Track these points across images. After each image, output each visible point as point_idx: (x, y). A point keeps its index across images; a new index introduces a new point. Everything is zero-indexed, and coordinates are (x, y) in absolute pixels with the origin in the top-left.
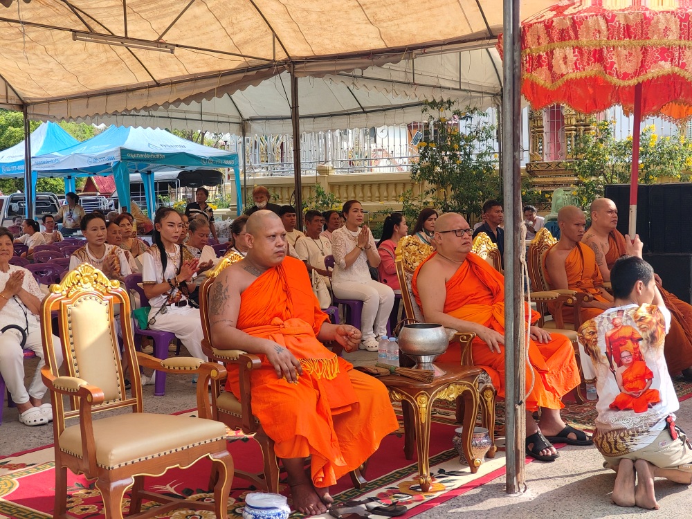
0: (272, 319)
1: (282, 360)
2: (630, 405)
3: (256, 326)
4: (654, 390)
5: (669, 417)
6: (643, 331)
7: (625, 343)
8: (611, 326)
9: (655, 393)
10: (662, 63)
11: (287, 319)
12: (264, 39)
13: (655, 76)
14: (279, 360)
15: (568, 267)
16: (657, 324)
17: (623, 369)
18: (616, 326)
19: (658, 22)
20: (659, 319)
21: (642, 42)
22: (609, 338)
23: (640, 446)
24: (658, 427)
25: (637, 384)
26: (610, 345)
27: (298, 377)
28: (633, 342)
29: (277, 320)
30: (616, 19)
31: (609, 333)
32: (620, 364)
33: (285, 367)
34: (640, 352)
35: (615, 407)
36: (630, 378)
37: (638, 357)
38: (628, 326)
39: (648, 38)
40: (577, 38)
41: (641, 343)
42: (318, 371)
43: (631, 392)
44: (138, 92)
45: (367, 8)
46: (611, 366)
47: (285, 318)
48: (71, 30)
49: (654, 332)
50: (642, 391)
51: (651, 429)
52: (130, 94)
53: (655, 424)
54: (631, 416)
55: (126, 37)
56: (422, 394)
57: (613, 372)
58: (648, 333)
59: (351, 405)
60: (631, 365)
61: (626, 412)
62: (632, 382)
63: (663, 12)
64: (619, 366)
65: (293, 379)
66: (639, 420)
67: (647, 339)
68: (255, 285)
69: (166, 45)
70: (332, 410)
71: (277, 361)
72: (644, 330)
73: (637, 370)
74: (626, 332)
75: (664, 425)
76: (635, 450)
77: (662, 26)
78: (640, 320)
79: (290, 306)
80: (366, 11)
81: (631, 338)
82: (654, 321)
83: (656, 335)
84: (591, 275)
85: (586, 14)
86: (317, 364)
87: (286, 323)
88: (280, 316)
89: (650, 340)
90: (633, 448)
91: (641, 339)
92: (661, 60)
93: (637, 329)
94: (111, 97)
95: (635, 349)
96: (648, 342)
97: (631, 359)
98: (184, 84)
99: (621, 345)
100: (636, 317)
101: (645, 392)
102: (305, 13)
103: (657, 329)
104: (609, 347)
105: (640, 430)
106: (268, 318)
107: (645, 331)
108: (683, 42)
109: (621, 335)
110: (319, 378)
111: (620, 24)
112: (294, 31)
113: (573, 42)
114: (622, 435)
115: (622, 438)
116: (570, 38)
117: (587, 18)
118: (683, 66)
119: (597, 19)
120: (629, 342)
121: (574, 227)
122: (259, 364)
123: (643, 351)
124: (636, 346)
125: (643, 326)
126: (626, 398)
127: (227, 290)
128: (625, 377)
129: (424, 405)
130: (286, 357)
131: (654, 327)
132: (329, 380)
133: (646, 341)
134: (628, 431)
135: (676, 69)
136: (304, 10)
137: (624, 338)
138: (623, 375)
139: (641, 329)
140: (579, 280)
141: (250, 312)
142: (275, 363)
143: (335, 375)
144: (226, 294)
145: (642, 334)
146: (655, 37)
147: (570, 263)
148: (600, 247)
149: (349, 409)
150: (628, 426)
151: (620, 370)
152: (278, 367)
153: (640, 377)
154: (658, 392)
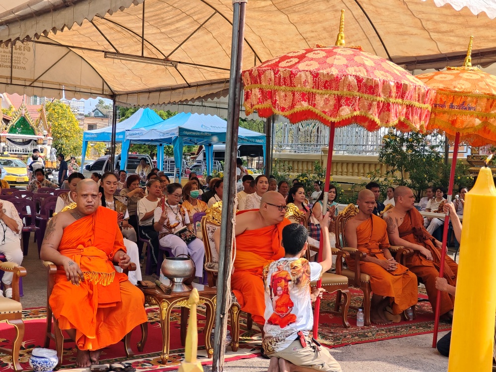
0: (77, 245)
1: (71, 270)
2: (277, 322)
3: (68, 249)
4: (293, 315)
5: (299, 332)
6: (293, 276)
7: (281, 281)
8: (276, 270)
9: (294, 316)
10: (303, 103)
11: (88, 246)
12: (250, 59)
13: (298, 110)
14: (69, 269)
15: (359, 232)
16: (304, 272)
17: (277, 298)
18: (279, 270)
19: (300, 76)
20: (306, 270)
21: (292, 88)
22: (273, 276)
23: (281, 349)
24: (290, 337)
25: (283, 309)
26: (273, 281)
27: (80, 282)
28: (285, 282)
29: (81, 246)
30: (279, 73)
31: (274, 274)
32: (276, 295)
33: (72, 274)
34: (288, 289)
35: (271, 322)
36: (279, 305)
37: (286, 292)
38: (286, 271)
39: (295, 86)
40: (261, 83)
41: (290, 283)
42: (96, 280)
43: (279, 314)
44: (177, 91)
45: (309, 41)
46: (271, 295)
47: (86, 246)
48: (103, 51)
49: (300, 277)
50: (285, 314)
51: (287, 339)
52: (173, 92)
53: (289, 335)
54: (278, 329)
55: (142, 57)
56: (164, 301)
57: (272, 299)
58: (296, 277)
59: (117, 303)
60: (281, 296)
61: (275, 326)
62: (280, 307)
63: (304, 71)
64: (275, 296)
65: (76, 282)
66: (280, 332)
67: (294, 281)
68: (73, 225)
69: (171, 62)
70: (99, 304)
71: (68, 270)
72: (293, 274)
73: (284, 300)
74: (283, 274)
75: (296, 336)
76: (277, 351)
77: (303, 80)
78: (294, 268)
79: (92, 238)
80: (308, 42)
81: (285, 279)
82: (302, 270)
83: (301, 279)
84: (377, 239)
85: (265, 68)
86: (97, 275)
87: (85, 249)
88: (83, 244)
89: (296, 282)
90: (277, 350)
91: (290, 280)
92: (302, 101)
93: (290, 274)
94: (163, 93)
95: (285, 286)
96: (294, 283)
97: (282, 292)
98: (204, 87)
99: (279, 282)
100: (292, 266)
101: (287, 315)
102: (272, 42)
103: (302, 276)
104: (272, 283)
105: (280, 339)
106: (75, 244)
107: (294, 276)
108: (314, 90)
109: (280, 276)
110: (96, 284)
111: (281, 76)
112: (268, 54)
113: (259, 85)
114: (270, 341)
115: (271, 343)
116: (258, 83)
117: (265, 71)
118: (314, 105)
119: (271, 73)
120: (283, 281)
121: (365, 204)
122: (55, 271)
123: (290, 288)
124: (286, 284)
125: (294, 272)
126: (276, 317)
127: (55, 225)
128: (278, 303)
129: (165, 309)
130: (74, 268)
131: (300, 274)
132: (103, 286)
133: (293, 282)
134: (273, 338)
135: (310, 107)
136: (271, 40)
137: (281, 278)
138: (276, 302)
139: (292, 274)
140: (368, 242)
141: (66, 241)
142: (66, 271)
143: (109, 283)
144: (54, 228)
145: (292, 277)
146: (299, 86)
147: (360, 230)
148: (394, 220)
149: (114, 305)
150: (274, 335)
151: (276, 298)
152: (68, 274)
153: (285, 305)
154: (296, 317)
